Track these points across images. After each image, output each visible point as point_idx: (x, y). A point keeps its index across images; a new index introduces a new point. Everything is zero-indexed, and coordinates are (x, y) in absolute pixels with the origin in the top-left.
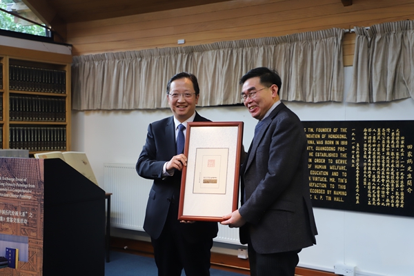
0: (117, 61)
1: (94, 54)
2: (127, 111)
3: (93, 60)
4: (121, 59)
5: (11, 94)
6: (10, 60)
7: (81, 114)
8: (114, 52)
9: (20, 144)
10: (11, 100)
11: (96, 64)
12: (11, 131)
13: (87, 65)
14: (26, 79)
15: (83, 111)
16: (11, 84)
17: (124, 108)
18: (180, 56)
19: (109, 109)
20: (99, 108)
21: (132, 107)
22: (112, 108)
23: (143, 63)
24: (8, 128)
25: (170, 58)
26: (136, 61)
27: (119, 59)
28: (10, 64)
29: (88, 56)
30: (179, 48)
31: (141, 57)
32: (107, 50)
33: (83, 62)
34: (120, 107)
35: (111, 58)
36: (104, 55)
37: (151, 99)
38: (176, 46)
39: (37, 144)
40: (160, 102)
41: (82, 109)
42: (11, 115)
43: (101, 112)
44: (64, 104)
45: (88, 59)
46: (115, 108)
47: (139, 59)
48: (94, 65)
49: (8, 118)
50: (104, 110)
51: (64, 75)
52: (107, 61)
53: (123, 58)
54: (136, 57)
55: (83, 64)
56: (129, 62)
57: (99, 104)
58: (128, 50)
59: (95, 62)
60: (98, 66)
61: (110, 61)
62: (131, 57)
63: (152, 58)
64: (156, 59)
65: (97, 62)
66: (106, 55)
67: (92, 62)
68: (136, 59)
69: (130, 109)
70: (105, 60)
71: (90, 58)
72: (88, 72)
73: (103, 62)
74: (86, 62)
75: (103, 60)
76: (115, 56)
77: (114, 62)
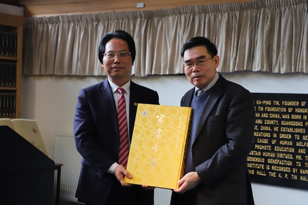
0: (72, 25)
1: (48, 16)
3: (47, 23)
4: (76, 23)
7: (31, 79)
8: (69, 14)
11: (50, 27)
13: (40, 27)
15: (35, 76)
17: (78, 74)
18: (138, 21)
19: (62, 75)
20: (52, 73)
21: (87, 73)
22: (66, 73)
23: (99, 27)
25: (129, 22)
26: (92, 25)
27: (74, 22)
29: (42, 18)
30: (138, 13)
31: (98, 21)
32: (61, 12)
33: (36, 24)
34: (73, 73)
35: (66, 21)
36: (58, 17)
38: (134, 10)
41: (34, 74)
43: (53, 77)
44: (15, 68)
45: (42, 21)
46: (68, 74)
47: (95, 23)
48: (48, 28)
50: (57, 76)
51: (15, 38)
52: (61, 24)
53: (79, 21)
54: (92, 20)
55: (36, 26)
56: (85, 26)
57: (52, 70)
58: (84, 13)
59: (49, 24)
60: (51, 29)
61: (64, 24)
62: (87, 21)
63: (110, 22)
64: (113, 23)
65: (51, 25)
66: (60, 17)
67: (46, 25)
68: (92, 22)
69: (84, 75)
70: (60, 22)
71: (44, 21)
72: (41, 35)
73: (57, 25)
74: (40, 25)
75: (57, 23)
76: (70, 19)
77: (69, 25)
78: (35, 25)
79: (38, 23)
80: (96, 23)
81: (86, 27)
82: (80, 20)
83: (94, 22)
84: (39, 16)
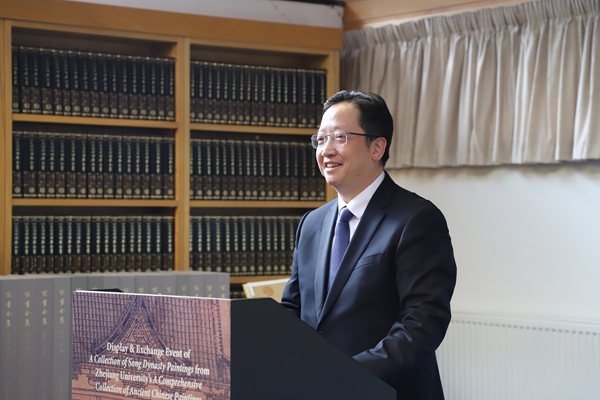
0: (456, 39)
1: (397, 22)
2: (482, 170)
3: (395, 39)
4: (466, 33)
5: (194, 134)
6: (193, 47)
8: (448, 14)
9: (214, 259)
10: (194, 147)
11: (403, 49)
12: (194, 224)
13: (381, 52)
14: (230, 95)
16: (194, 108)
17: (472, 163)
19: (434, 166)
20: (408, 163)
21: (494, 159)
22: (441, 161)
23: (524, 40)
24: (188, 218)
26: (506, 35)
27: (460, 32)
28: (192, 59)
29: (383, 29)
31: (521, 24)
32: (429, 11)
33: (371, 46)
34: (461, 160)
35: (440, 30)
36: (421, 23)
37: (545, 136)
39: (256, 258)
40: (569, 145)
42: (194, 186)
43: (413, 174)
45: (383, 36)
46: (448, 163)
47: (514, 30)
48: (398, 51)
49: (188, 193)
50: (421, 170)
51: (321, 81)
52: (429, 39)
53: (472, 29)
54: (506, 24)
55: (370, 51)
56: (487, 39)
57: (409, 155)
58: (485, 7)
59: (399, 43)
60: (406, 53)
61: (437, 40)
62: (494, 25)
63: (551, 23)
64: (561, 26)
65: (405, 44)
66: (427, 23)
67: (392, 45)
68: (506, 28)
69: (489, 164)
70: (426, 36)
71: (388, 35)
72: (382, 72)
73: (419, 43)
74: (379, 45)
75: (419, 38)
76: (451, 24)
77: (449, 41)
78: (367, 48)
79: (376, 42)
80: (516, 29)
81: (489, 42)
82: (475, 26)
83: (510, 27)
84: (377, 25)
